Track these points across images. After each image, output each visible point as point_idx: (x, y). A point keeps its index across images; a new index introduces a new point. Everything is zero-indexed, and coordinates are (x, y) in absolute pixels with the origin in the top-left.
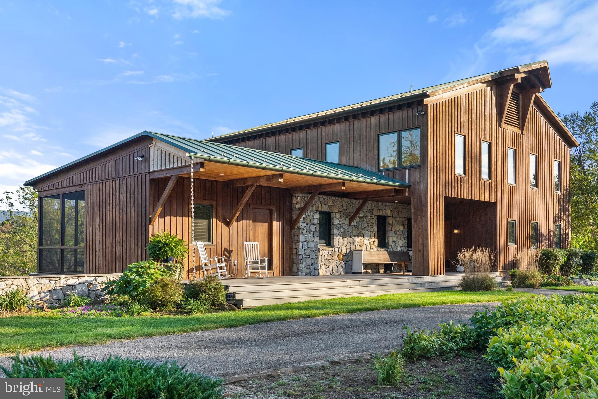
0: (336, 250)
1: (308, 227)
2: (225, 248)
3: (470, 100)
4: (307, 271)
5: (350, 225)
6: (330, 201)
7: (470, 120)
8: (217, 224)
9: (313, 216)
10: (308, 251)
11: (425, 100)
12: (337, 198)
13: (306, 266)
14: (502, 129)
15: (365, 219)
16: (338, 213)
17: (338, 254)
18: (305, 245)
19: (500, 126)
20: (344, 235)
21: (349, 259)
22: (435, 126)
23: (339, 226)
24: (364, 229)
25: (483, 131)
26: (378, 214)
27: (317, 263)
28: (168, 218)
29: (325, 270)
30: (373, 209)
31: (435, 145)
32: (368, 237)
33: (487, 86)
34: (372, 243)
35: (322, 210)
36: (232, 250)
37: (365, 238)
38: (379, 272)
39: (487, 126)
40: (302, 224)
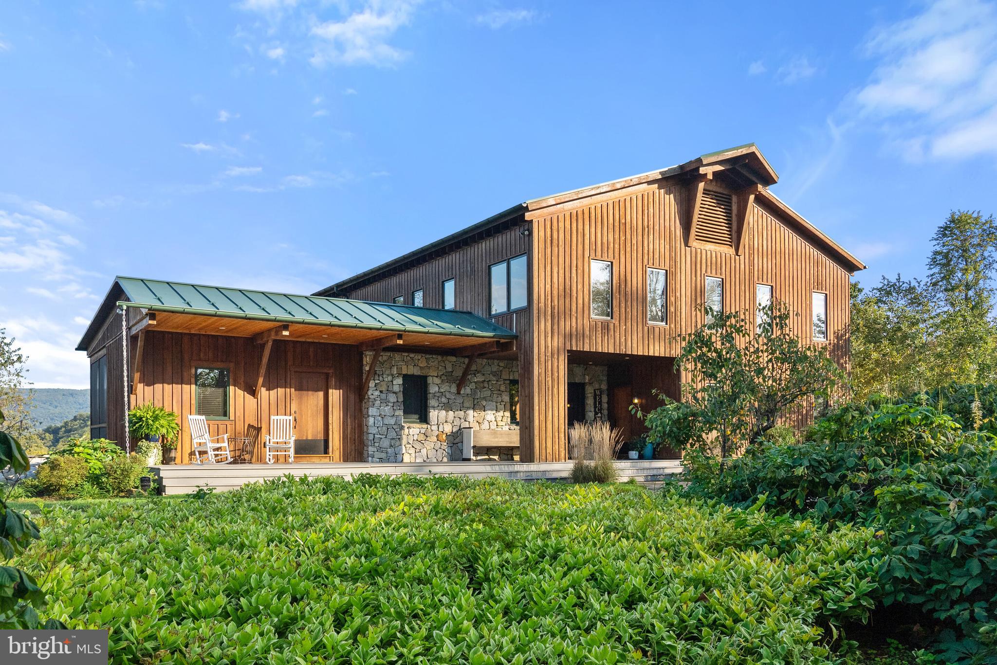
0: (434, 428)
1: (383, 396)
2: (249, 425)
3: (622, 211)
4: (383, 455)
5: (459, 393)
6: (422, 360)
7: (623, 238)
8: (236, 394)
9: (392, 381)
10: (385, 428)
11: (527, 214)
12: (434, 356)
13: (380, 449)
14: (693, 250)
15: (486, 385)
16: (437, 377)
17: (437, 433)
18: (378, 420)
19: (686, 244)
20: (448, 407)
21: (457, 440)
22: (549, 250)
23: (438, 395)
24: (485, 399)
25: (651, 254)
26: (511, 378)
27: (401, 445)
28: (159, 387)
29: (413, 455)
30: (501, 371)
31: (549, 277)
32: (492, 410)
33: (659, 188)
34: (499, 419)
35: (409, 373)
36: (261, 427)
37: (486, 412)
38: (513, 459)
39: (658, 245)
40: (373, 393)
